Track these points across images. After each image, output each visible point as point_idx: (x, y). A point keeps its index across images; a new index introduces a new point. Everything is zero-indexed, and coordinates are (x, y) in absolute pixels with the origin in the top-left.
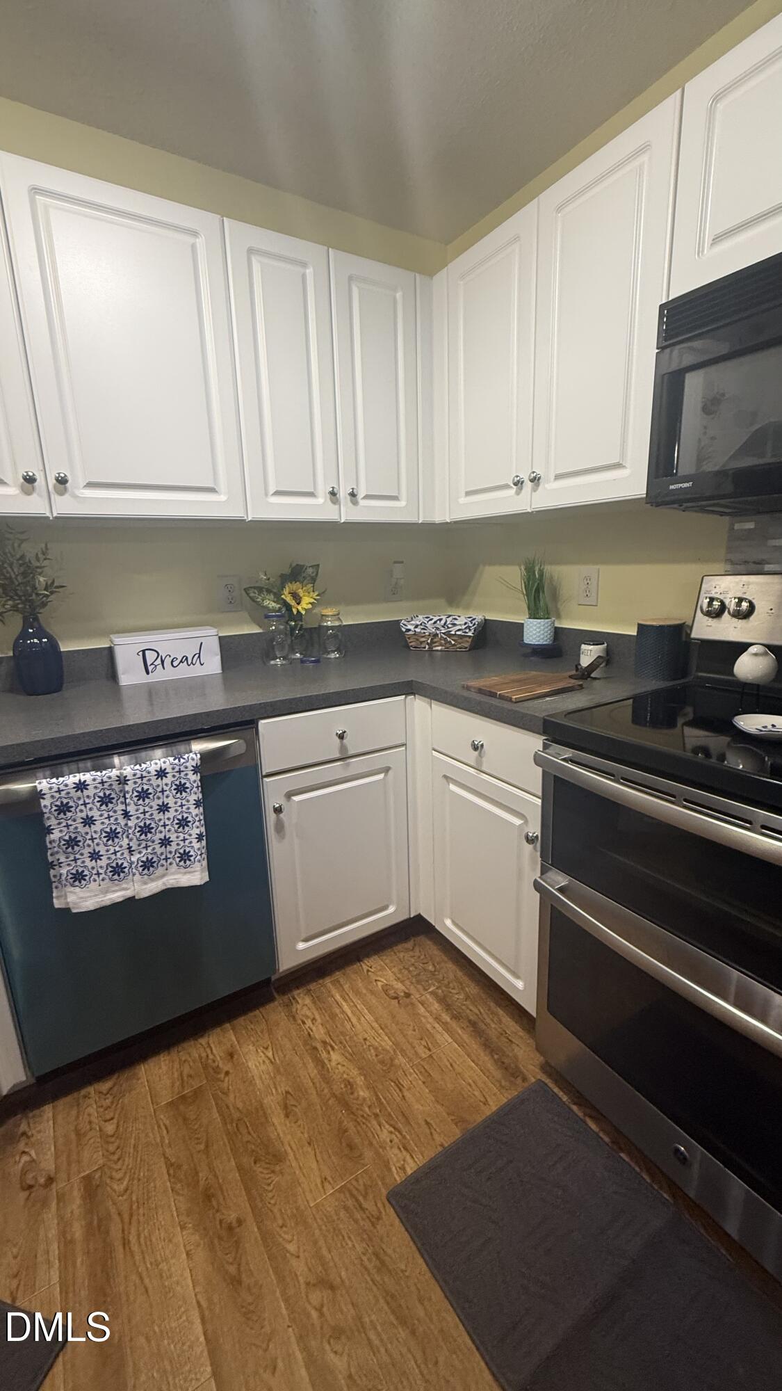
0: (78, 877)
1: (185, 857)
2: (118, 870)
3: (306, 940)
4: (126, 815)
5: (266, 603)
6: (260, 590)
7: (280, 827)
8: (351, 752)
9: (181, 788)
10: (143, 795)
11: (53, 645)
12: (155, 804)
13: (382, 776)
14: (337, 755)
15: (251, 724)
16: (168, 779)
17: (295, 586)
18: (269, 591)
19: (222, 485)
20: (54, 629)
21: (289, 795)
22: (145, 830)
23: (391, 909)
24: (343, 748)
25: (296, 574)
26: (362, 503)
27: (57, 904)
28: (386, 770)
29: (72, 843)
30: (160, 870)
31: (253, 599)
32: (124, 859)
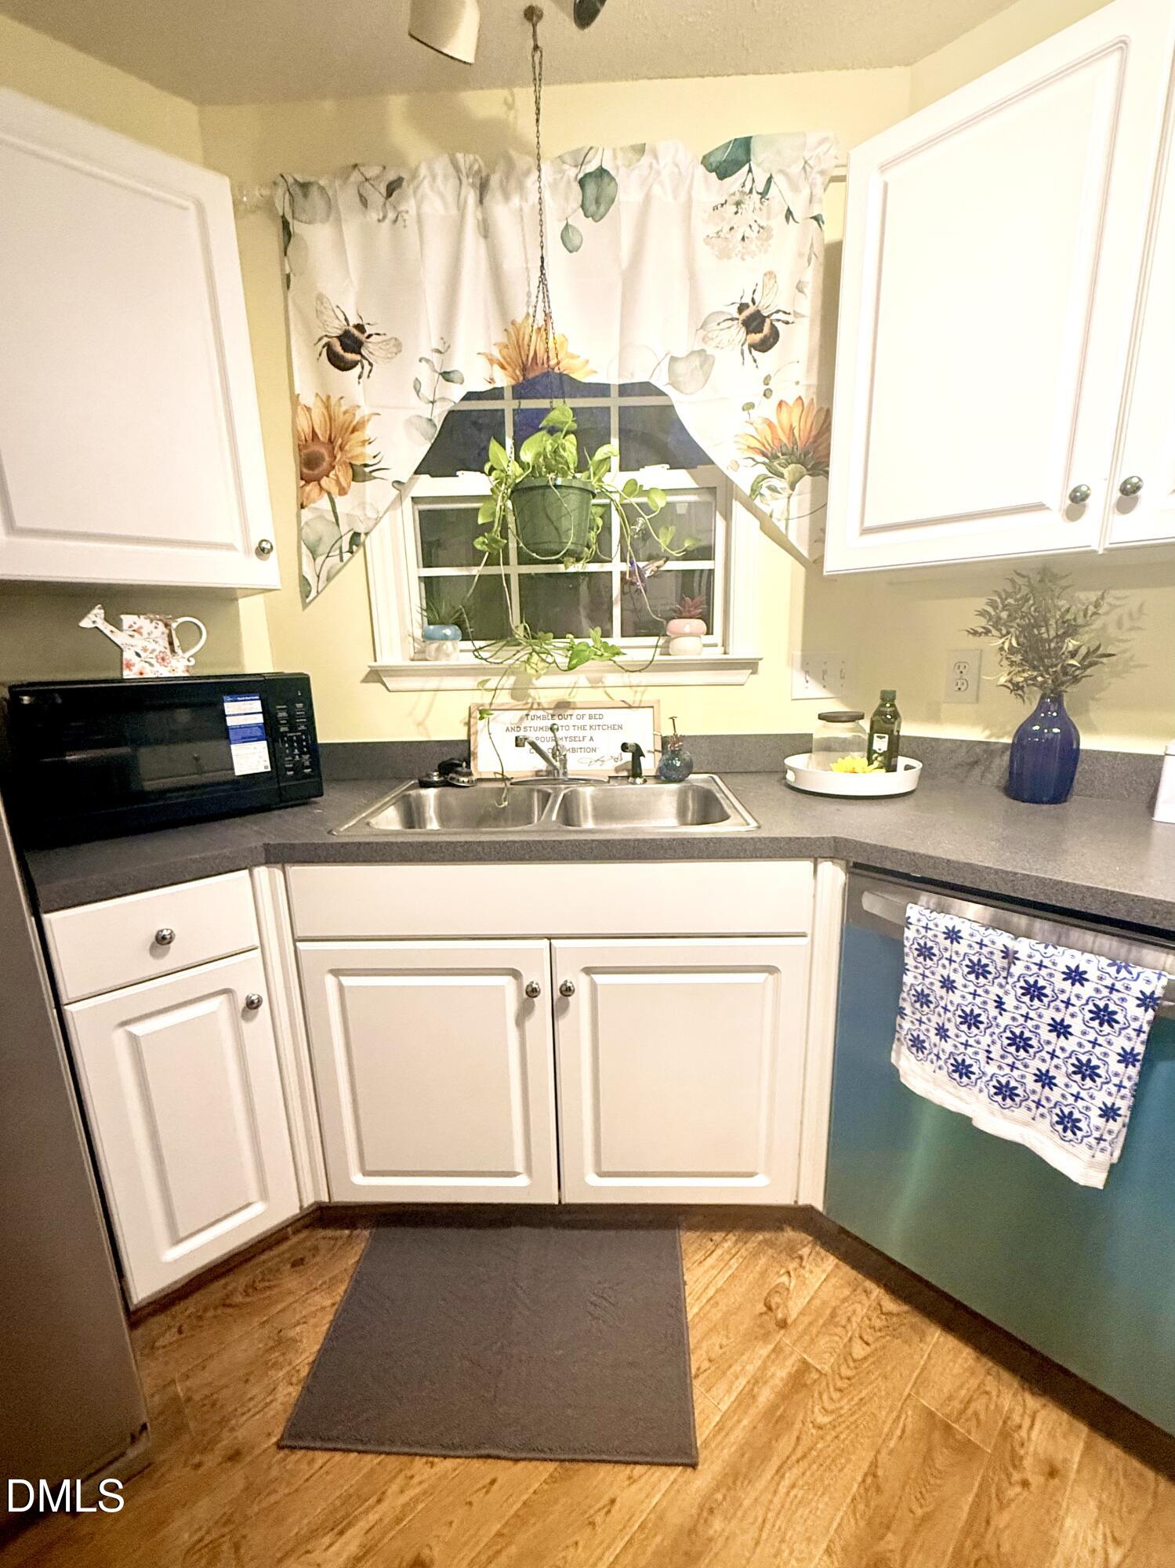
0: (918, 1044)
1: (1072, 1122)
2: (961, 1069)
4: (1000, 1004)
10: (1034, 991)
22: (1019, 1042)
29: (923, 998)
30: (1022, 1114)
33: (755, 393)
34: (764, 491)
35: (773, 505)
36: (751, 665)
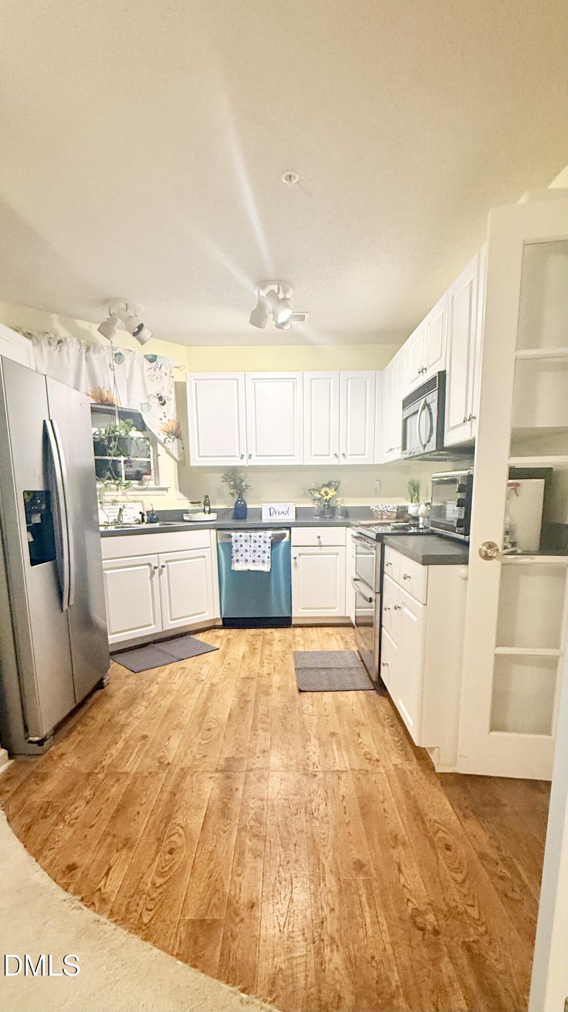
0: (237, 561)
1: (263, 562)
2: (246, 561)
3: (303, 609)
4: (250, 546)
5: (315, 495)
6: (314, 490)
7: (296, 564)
8: (323, 544)
9: (265, 542)
10: (255, 541)
11: (245, 504)
12: (258, 545)
13: (335, 556)
14: (318, 544)
15: (289, 528)
16: (262, 538)
17: (327, 489)
18: (317, 490)
19: (296, 455)
20: (247, 500)
21: (300, 555)
22: (254, 551)
23: (337, 610)
24: (320, 542)
25: (329, 485)
26: (348, 457)
27: (232, 568)
28: (338, 554)
29: (237, 551)
30: (257, 564)
31: (311, 493)
32: (249, 559)
33: (162, 416)
34: (167, 442)
35: (168, 445)
36: (166, 489)
